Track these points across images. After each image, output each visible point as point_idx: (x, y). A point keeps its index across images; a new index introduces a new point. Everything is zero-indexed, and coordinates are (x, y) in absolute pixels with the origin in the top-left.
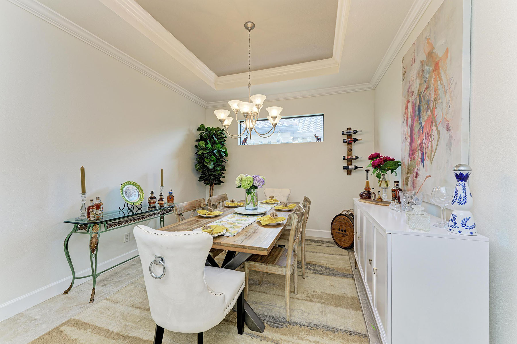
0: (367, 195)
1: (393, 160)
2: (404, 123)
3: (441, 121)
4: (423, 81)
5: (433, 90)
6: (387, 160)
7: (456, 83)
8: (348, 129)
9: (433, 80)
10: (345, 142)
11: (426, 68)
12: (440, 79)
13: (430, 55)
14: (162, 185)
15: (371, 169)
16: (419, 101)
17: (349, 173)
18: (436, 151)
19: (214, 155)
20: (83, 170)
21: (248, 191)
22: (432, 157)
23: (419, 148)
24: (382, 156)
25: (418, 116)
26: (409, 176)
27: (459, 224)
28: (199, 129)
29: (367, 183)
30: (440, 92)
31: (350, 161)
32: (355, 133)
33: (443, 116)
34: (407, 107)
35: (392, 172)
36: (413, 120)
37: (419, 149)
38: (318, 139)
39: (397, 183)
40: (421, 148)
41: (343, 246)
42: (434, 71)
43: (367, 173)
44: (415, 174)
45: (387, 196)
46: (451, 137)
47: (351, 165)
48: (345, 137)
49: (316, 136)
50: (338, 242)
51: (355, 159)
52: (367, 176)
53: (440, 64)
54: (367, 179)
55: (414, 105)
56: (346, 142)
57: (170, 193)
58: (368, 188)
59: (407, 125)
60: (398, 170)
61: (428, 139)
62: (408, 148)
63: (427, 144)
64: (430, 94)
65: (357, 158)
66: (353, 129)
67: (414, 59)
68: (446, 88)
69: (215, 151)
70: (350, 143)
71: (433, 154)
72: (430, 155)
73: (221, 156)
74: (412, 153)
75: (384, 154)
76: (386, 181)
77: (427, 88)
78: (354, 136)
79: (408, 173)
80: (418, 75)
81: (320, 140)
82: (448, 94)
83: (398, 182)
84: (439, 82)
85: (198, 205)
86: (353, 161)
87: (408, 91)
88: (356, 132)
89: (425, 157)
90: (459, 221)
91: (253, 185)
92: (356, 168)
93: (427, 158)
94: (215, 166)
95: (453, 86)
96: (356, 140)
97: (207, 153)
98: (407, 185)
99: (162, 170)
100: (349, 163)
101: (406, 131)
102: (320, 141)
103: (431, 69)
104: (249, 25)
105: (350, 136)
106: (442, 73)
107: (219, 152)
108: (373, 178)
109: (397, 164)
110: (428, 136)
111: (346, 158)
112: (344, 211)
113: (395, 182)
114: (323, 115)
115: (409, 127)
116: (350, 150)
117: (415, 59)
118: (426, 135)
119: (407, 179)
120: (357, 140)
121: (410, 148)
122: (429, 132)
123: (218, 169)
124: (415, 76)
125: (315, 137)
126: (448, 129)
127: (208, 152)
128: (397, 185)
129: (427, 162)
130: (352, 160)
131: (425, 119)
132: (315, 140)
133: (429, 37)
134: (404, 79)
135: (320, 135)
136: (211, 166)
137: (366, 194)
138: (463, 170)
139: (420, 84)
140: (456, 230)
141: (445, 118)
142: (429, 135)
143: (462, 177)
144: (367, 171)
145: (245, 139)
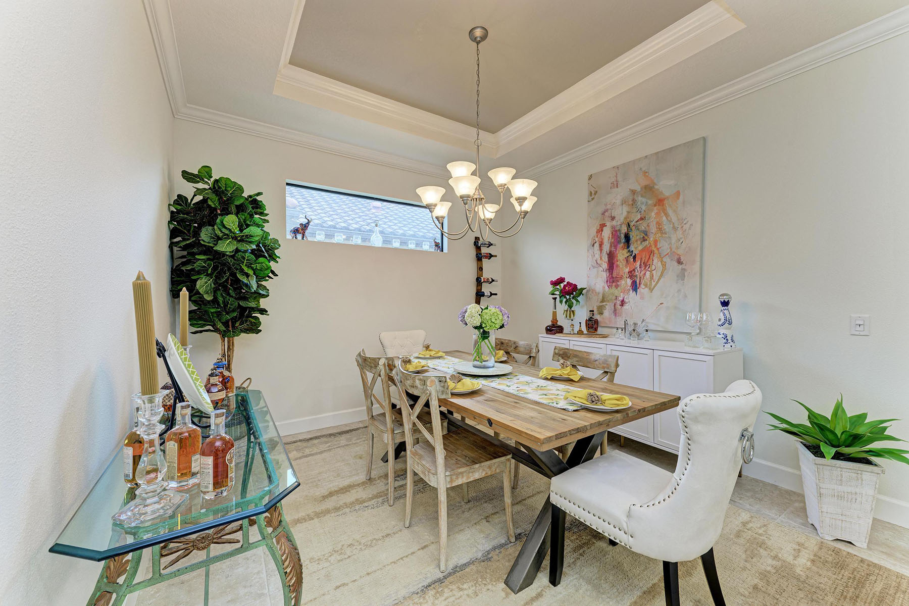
0: (556, 328)
1: (577, 287)
2: (593, 246)
3: (668, 254)
4: (635, 210)
5: (655, 223)
6: (571, 285)
7: (691, 225)
8: (476, 238)
9: (653, 214)
10: (472, 255)
11: (640, 199)
12: (667, 215)
13: (649, 189)
16: (626, 228)
18: (659, 280)
22: (652, 286)
24: (566, 281)
25: (624, 243)
26: (606, 305)
29: (555, 314)
30: (667, 227)
31: (480, 285)
32: (487, 246)
33: (671, 250)
34: (601, 230)
36: (614, 246)
37: (628, 277)
38: (438, 246)
40: (632, 276)
42: (655, 205)
43: (555, 301)
44: (619, 303)
46: (684, 270)
47: (481, 290)
49: (435, 242)
51: (488, 282)
52: (555, 306)
53: (666, 202)
54: (554, 309)
55: (615, 233)
58: (555, 320)
59: (601, 250)
60: (583, 299)
61: (645, 268)
62: (605, 275)
63: (643, 273)
64: (648, 226)
65: (492, 281)
66: (483, 239)
67: (615, 183)
68: (676, 225)
70: (478, 259)
71: (653, 284)
72: (649, 284)
74: (613, 280)
75: (568, 279)
76: (573, 311)
77: (642, 219)
78: (486, 250)
79: (603, 301)
80: (624, 202)
82: (679, 233)
83: (593, 311)
84: (664, 218)
87: (603, 214)
88: (489, 245)
89: (639, 285)
92: (491, 295)
93: (642, 286)
94: (258, 284)
95: (686, 227)
96: (490, 256)
98: (602, 314)
100: (479, 288)
101: (597, 256)
102: (440, 251)
103: (650, 202)
104: (478, 33)
105: (478, 249)
106: (670, 212)
107: (265, 249)
108: (562, 308)
109: (579, 293)
110: (646, 266)
113: (590, 311)
115: (605, 252)
116: (480, 269)
117: (617, 184)
118: (640, 265)
119: (601, 307)
120: (493, 256)
121: (608, 275)
122: (647, 262)
124: (618, 202)
126: (679, 262)
128: (593, 314)
129: (642, 290)
130: (482, 284)
131: (640, 248)
133: (647, 171)
134: (593, 199)
138: (726, 298)
139: (628, 212)
140: (728, 346)
141: (674, 252)
143: (725, 304)
144: (555, 299)
145: (301, 224)
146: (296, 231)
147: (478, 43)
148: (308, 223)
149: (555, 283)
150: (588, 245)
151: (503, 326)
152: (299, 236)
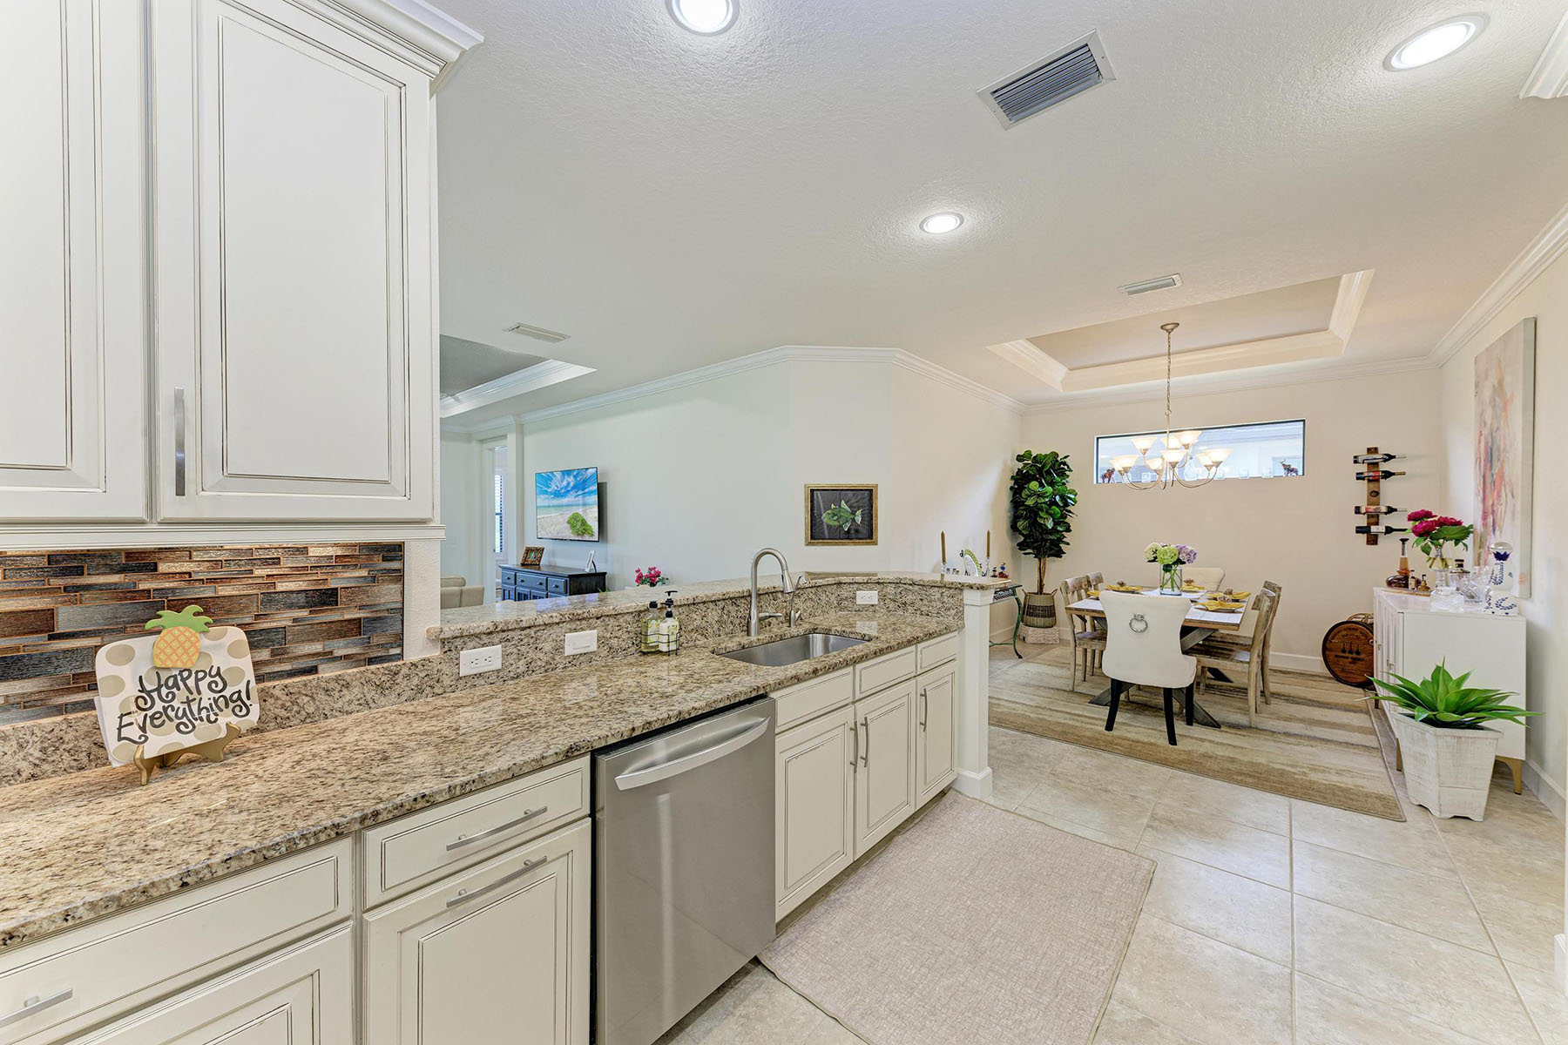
0: (1401, 581)
1: (1459, 523)
2: (1477, 464)
3: (1508, 482)
4: (1495, 415)
5: (1502, 436)
6: (1444, 522)
7: (1518, 443)
8: (1369, 450)
9: (1502, 422)
10: (1360, 477)
11: (1497, 399)
12: (1508, 426)
13: (1501, 386)
14: (988, 555)
15: (1413, 538)
16: (1490, 442)
17: (1373, 540)
18: (1504, 519)
19: (1057, 505)
20: (943, 535)
21: (1167, 568)
22: (1502, 528)
23: (1490, 511)
24: (1436, 516)
25: (1490, 462)
26: (1482, 552)
27: (1493, 605)
28: (1020, 458)
29: (1404, 561)
30: (1508, 443)
31: (1374, 518)
32: (1385, 460)
33: (1509, 477)
34: (1479, 440)
35: (1456, 544)
36: (1485, 465)
38: (1289, 469)
39: (1459, 563)
40: (1493, 511)
41: (1354, 681)
42: (1502, 411)
43: (1403, 544)
44: (1487, 550)
47: (1377, 524)
48: (1363, 468)
49: (1284, 465)
50: (1341, 675)
51: (1386, 513)
52: (1403, 550)
53: (1508, 407)
54: (1403, 554)
55: (1486, 443)
56: (1363, 479)
57: (1003, 568)
58: (1403, 571)
59: (1480, 469)
60: (1469, 541)
61: (1498, 501)
62: (1480, 505)
63: (1497, 507)
64: (1500, 439)
65: (1391, 510)
66: (1383, 451)
68: (1512, 442)
69: (1058, 498)
70: (1371, 480)
72: (1500, 524)
73: (1066, 504)
74: (1485, 518)
75: (1439, 513)
76: (1443, 560)
77: (1497, 428)
78: (1384, 467)
81: (1296, 472)
82: (1513, 453)
85: (1078, 585)
86: (1381, 516)
87: (1481, 416)
88: (1389, 457)
89: (1496, 525)
90: (1493, 602)
91: (1179, 559)
94: (1056, 523)
95: (1516, 445)
96: (1388, 475)
97: (1045, 503)
99: (988, 533)
100: (1373, 520)
101: (1478, 479)
102: (1294, 474)
103: (1501, 405)
104: (1171, 327)
105: (1373, 465)
106: (1509, 421)
107: (1063, 498)
108: (1415, 553)
109: (1467, 532)
111: (1363, 510)
112: (1355, 617)
113: (1456, 560)
114: (1304, 421)
115: (1482, 475)
116: (1375, 494)
117: (1487, 373)
118: (1496, 495)
119: (1479, 555)
120: (1394, 474)
121: (1483, 510)
122: (1499, 491)
123: (1059, 528)
124: (1488, 401)
125: (1282, 468)
126: (1512, 495)
127: (1047, 500)
129: (1497, 532)
130: (1378, 516)
131: (1496, 472)
132: (1282, 472)
133: (1500, 359)
134: (1477, 393)
135: (1297, 465)
136: (1050, 524)
137: (1399, 579)
138: (1501, 550)
139: (1492, 417)
140: (1490, 611)
141: (1510, 480)
142: (1499, 496)
143: (1501, 557)
144: (1404, 541)
145: (1108, 470)
147: (1170, 332)
149: (1417, 517)
150: (1473, 461)
151: (1179, 562)
152: (1106, 480)
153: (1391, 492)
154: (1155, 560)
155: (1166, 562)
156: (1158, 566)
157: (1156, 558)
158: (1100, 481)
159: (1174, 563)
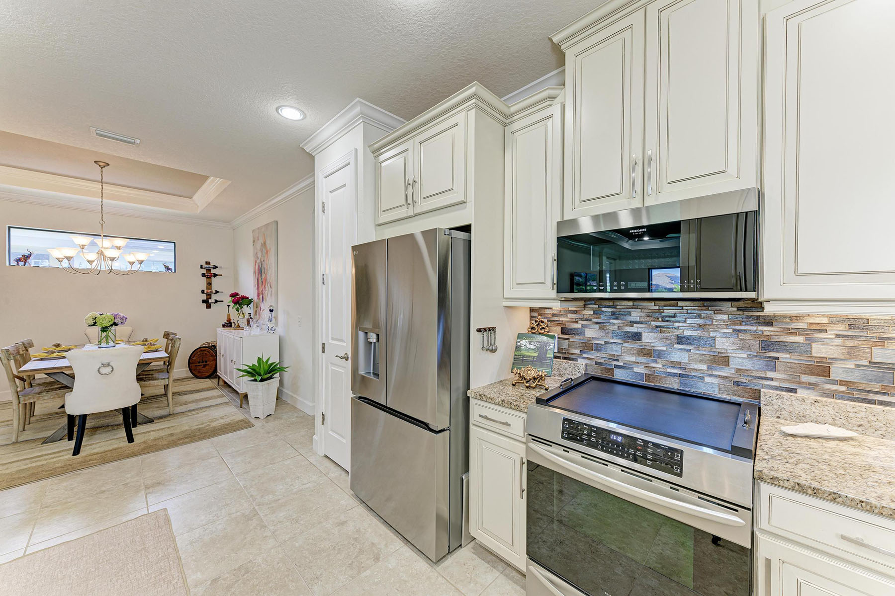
0: (228, 324)
1: (248, 298)
2: (254, 274)
3: (269, 282)
4: (262, 255)
5: (266, 264)
6: (244, 298)
8: (207, 263)
10: (203, 275)
11: (263, 249)
15: (232, 305)
16: (261, 265)
17: (209, 306)
21: (104, 329)
25: (260, 274)
29: (229, 315)
30: (268, 267)
31: (209, 296)
32: (214, 269)
33: (269, 280)
34: (255, 265)
35: (247, 307)
36: (258, 275)
38: (168, 268)
40: (262, 293)
41: (205, 376)
44: (259, 309)
45: (243, 323)
46: (272, 291)
47: (211, 298)
48: (204, 271)
49: (165, 266)
50: (198, 374)
51: (215, 294)
52: (228, 309)
53: (268, 253)
54: (228, 312)
55: (259, 266)
56: (205, 276)
58: (229, 320)
60: (251, 305)
61: (265, 289)
62: (256, 291)
63: (264, 291)
65: (217, 292)
66: (212, 264)
68: (270, 266)
70: (209, 278)
72: (265, 298)
74: (258, 296)
75: (241, 294)
76: (243, 314)
77: (264, 260)
78: (213, 271)
79: (256, 308)
81: (171, 270)
82: (270, 270)
85: (16, 352)
86: (212, 295)
87: (256, 255)
88: (215, 267)
89: (263, 299)
91: (114, 322)
92: (216, 301)
95: (272, 268)
96: (215, 275)
98: (256, 315)
100: (209, 297)
101: (255, 280)
102: (170, 272)
104: (103, 164)
105: (209, 270)
106: (269, 259)
108: (233, 311)
109: (250, 301)
111: (206, 292)
112: (204, 344)
113: (249, 314)
114: (174, 242)
115: (257, 278)
116: (209, 284)
117: (258, 238)
119: (256, 311)
120: (217, 275)
122: (265, 285)
124: (259, 249)
125: (164, 267)
126: (270, 287)
128: (250, 316)
129: (264, 301)
130: (211, 295)
131: (264, 277)
132: (163, 269)
134: (254, 245)
135: (172, 266)
142: (265, 287)
143: (271, 311)
144: (229, 306)
145: (24, 256)
146: (18, 260)
147: (102, 168)
148: (30, 255)
149: (232, 296)
150: (252, 273)
151: (115, 324)
152: (21, 264)
153: (216, 283)
154: (95, 324)
155: (104, 325)
156: (97, 329)
157: (96, 323)
158: (13, 263)
159: (112, 325)
